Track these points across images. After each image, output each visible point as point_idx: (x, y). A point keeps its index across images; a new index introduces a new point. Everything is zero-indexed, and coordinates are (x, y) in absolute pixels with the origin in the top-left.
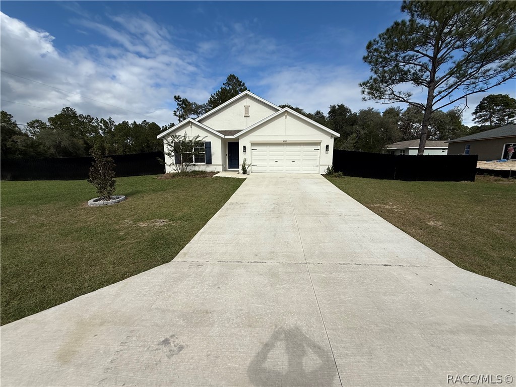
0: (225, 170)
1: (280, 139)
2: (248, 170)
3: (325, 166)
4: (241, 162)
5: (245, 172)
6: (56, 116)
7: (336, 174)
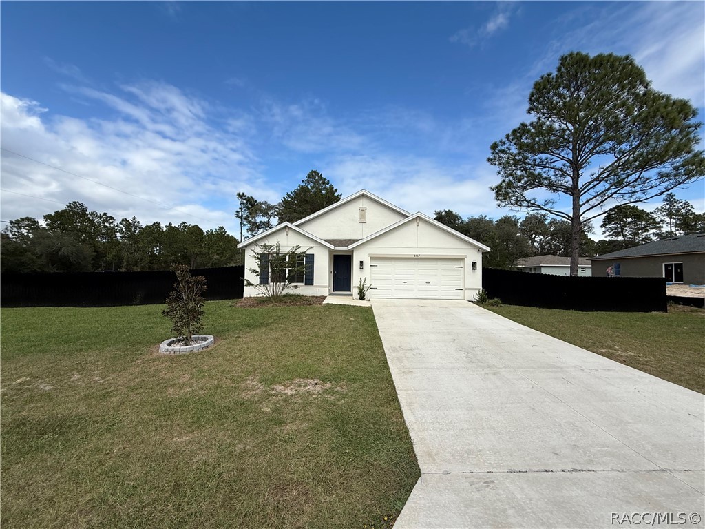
0: (330, 294)
1: (410, 253)
2: (367, 294)
3: (475, 289)
5: (362, 297)
6: (57, 212)
7: (490, 301)
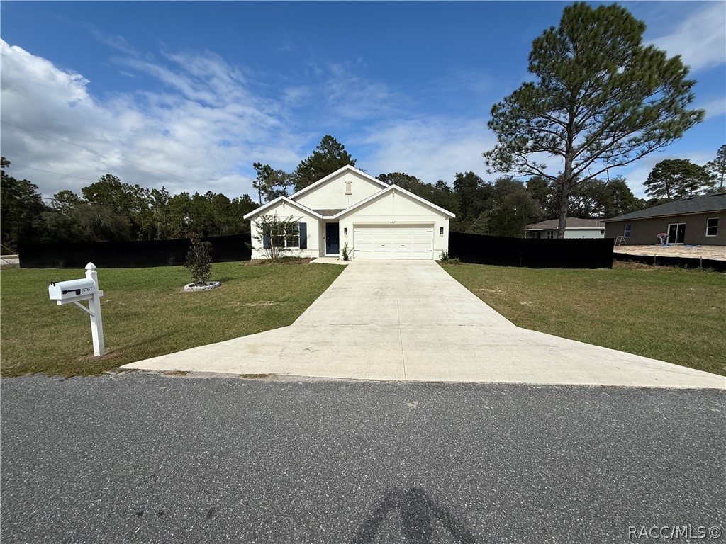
0: (322, 256)
1: (387, 220)
2: (350, 256)
3: (440, 250)
4: (342, 247)
5: (346, 258)
6: (93, 185)
7: (452, 260)
